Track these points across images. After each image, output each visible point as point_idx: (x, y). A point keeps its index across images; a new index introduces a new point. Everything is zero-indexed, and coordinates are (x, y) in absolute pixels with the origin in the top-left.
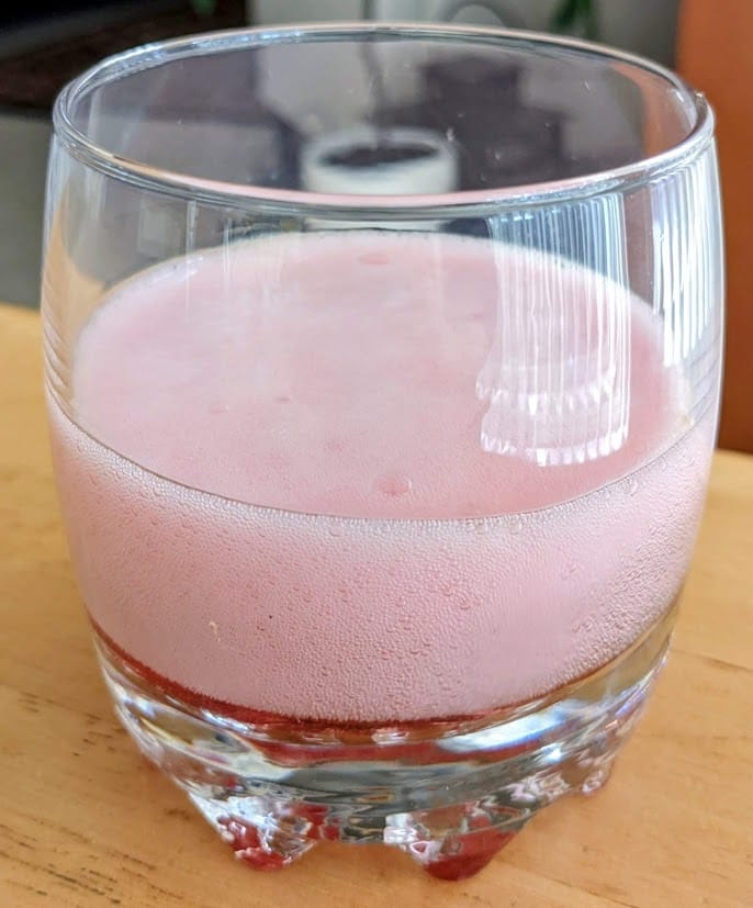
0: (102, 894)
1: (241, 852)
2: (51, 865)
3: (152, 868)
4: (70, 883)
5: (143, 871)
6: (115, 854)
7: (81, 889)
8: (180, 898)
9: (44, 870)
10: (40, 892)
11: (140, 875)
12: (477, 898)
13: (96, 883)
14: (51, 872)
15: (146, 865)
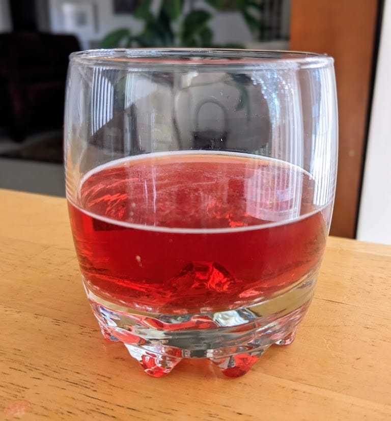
0: (89, 388)
1: (148, 370)
2: (67, 379)
3: (110, 378)
4: (76, 385)
5: (106, 379)
6: (94, 374)
7: (80, 387)
8: (122, 388)
9: (64, 380)
10: (63, 389)
11: (105, 381)
12: (245, 384)
13: (86, 384)
14: (67, 381)
15: (107, 377)
